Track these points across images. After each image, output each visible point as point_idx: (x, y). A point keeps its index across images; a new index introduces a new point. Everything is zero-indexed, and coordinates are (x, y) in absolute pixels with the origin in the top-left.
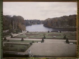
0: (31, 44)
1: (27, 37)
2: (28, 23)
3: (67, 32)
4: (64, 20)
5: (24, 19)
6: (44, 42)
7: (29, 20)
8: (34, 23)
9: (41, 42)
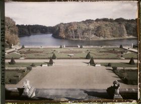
0: (29, 69)
1: (21, 57)
2: (23, 30)
3: (92, 47)
4: (88, 26)
5: (16, 24)
6: (54, 64)
7: (25, 25)
8: (35, 30)
9: (48, 65)
